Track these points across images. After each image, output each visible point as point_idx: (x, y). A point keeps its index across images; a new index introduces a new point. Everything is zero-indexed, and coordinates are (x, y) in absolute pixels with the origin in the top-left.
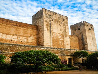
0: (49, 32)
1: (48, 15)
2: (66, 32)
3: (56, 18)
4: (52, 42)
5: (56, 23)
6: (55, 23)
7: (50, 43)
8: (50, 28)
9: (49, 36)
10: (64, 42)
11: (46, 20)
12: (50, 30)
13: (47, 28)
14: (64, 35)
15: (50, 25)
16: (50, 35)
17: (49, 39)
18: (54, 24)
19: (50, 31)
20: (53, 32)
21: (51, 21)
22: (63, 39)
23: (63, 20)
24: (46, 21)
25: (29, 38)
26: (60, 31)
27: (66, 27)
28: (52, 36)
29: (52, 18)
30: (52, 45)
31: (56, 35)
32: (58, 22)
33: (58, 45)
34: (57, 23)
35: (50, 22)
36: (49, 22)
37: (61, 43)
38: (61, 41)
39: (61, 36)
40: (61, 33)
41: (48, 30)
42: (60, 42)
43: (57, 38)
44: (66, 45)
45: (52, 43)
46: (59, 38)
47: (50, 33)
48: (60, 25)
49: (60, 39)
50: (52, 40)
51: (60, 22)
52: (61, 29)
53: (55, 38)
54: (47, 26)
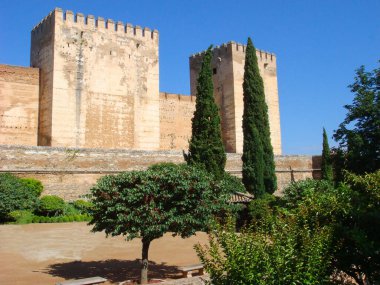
0: (73, 92)
1: (73, 32)
2: (146, 89)
3: (106, 41)
4: (83, 124)
5: (106, 57)
6: (102, 57)
7: (76, 129)
8: (80, 76)
9: (73, 104)
10: (132, 122)
11: (66, 49)
12: (80, 84)
13: (68, 77)
14: (137, 99)
15: (80, 66)
16: (78, 103)
17: (74, 117)
18: (97, 61)
19: (79, 90)
20: (91, 93)
21: (86, 51)
22: (132, 113)
23: (138, 45)
24: (63, 55)
25: (6, 113)
26: (122, 84)
27: (146, 70)
28: (84, 107)
29: (89, 42)
30: (83, 136)
31: (102, 102)
32: (114, 53)
33: (107, 136)
34: (111, 59)
35: (81, 56)
36: (77, 58)
37: (120, 127)
38: (121, 121)
39: (120, 105)
40: (124, 93)
41: (70, 84)
42: (117, 124)
43: (105, 112)
44: (140, 134)
45: (83, 130)
46: (113, 112)
47: (79, 97)
48: (122, 66)
49: (118, 112)
50: (83, 118)
51: (122, 52)
52: (124, 79)
53: (98, 111)
54: (67, 70)
